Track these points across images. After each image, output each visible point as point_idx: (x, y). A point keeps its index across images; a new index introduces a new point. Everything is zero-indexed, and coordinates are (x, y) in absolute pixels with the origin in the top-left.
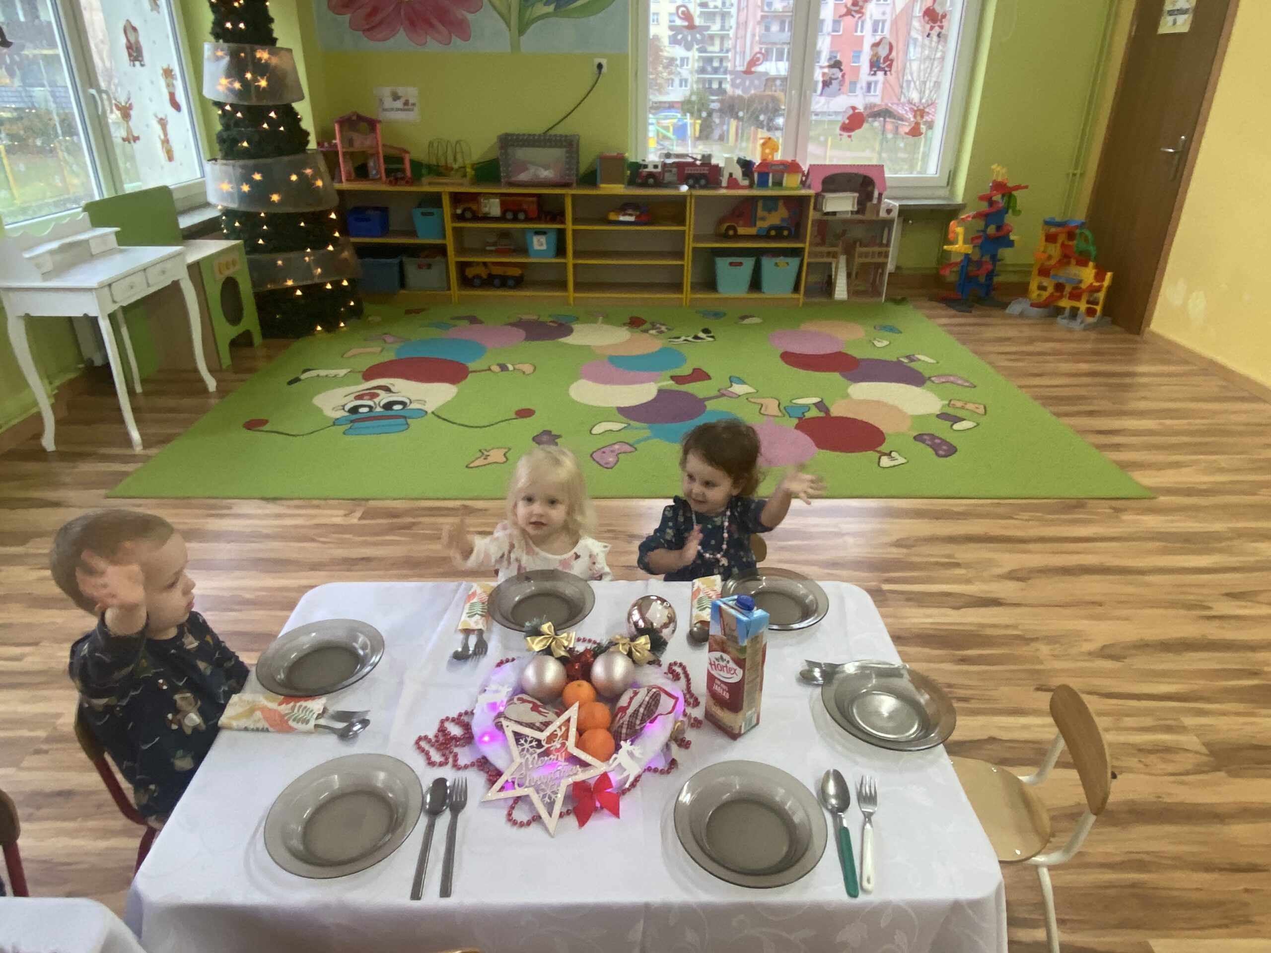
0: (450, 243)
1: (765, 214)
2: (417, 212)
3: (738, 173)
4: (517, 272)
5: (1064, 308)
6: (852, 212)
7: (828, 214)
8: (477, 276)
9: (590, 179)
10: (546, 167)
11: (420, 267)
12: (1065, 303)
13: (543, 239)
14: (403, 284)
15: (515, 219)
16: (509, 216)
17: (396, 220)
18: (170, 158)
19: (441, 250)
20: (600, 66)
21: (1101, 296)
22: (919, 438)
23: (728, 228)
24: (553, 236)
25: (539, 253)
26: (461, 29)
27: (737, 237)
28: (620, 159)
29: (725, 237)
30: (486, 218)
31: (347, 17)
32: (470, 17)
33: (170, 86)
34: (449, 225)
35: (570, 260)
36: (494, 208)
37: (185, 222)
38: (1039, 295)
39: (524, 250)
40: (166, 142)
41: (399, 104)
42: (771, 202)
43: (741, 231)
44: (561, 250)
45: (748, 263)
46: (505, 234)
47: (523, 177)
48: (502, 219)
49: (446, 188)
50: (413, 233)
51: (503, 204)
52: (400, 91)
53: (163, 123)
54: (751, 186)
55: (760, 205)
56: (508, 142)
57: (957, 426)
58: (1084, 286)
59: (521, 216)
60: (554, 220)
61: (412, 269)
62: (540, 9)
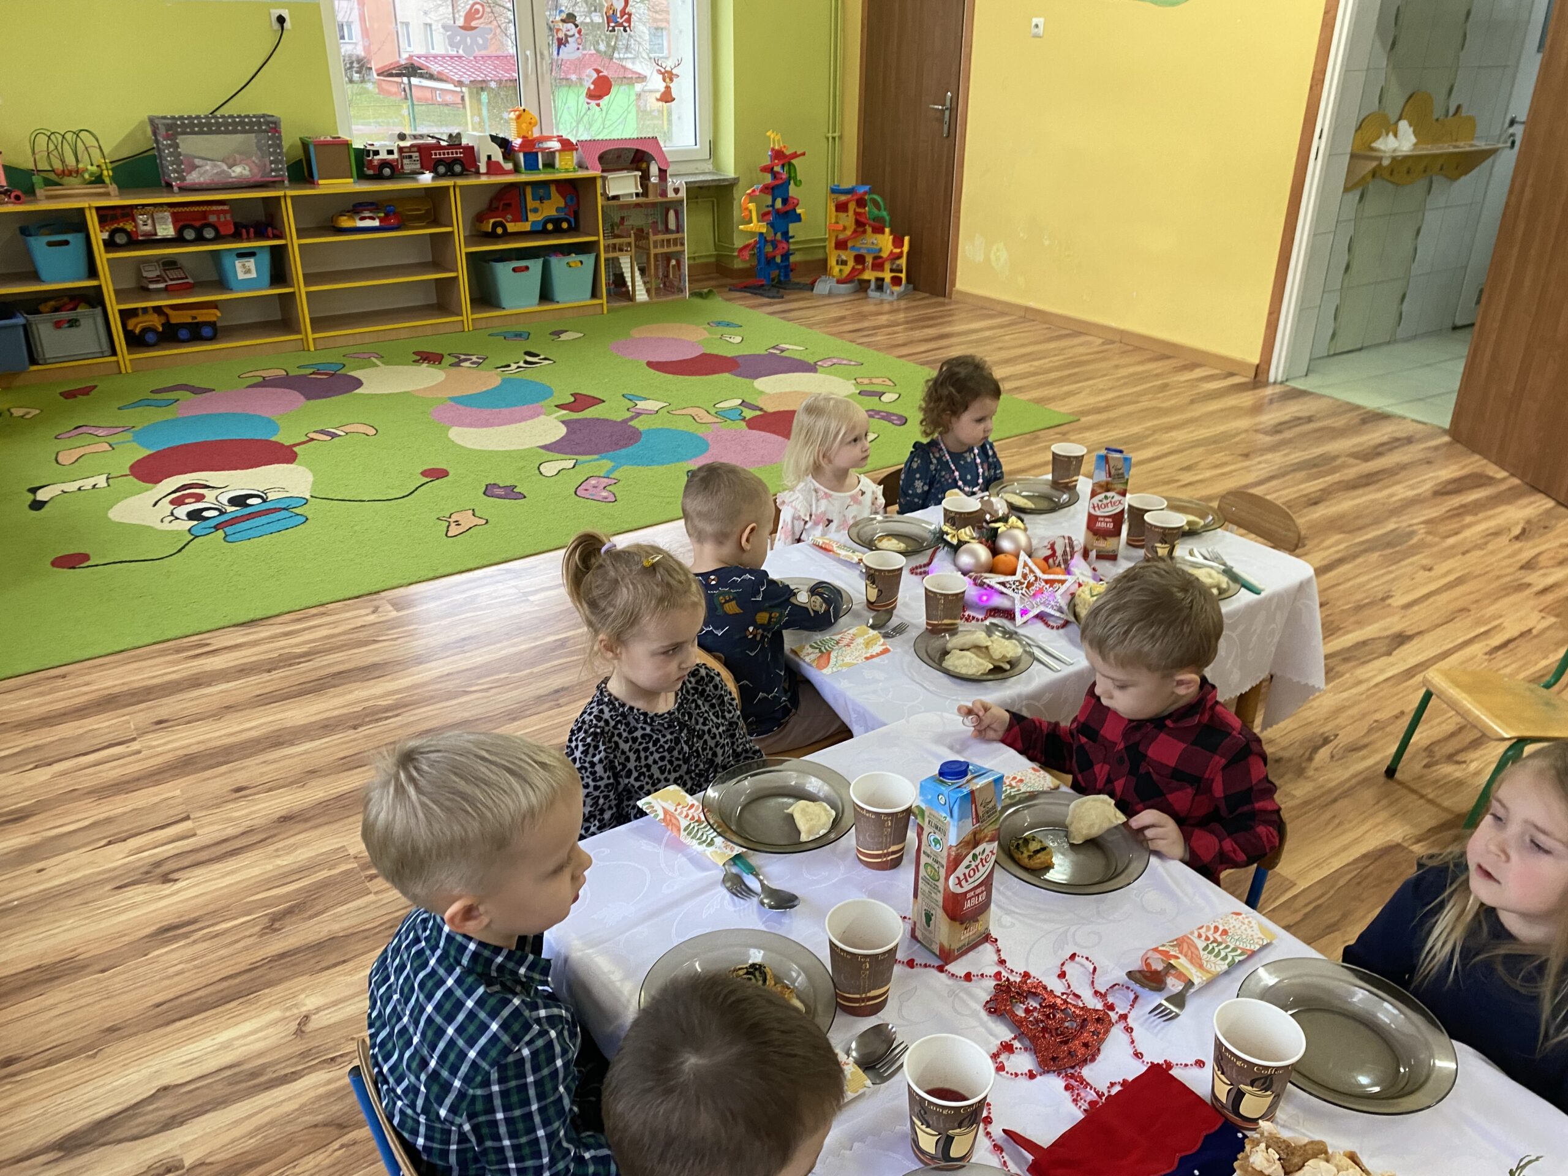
0: (106, 284)
1: (537, 204)
2: (37, 242)
3: (497, 154)
5: (869, 281)
6: (633, 195)
7: (615, 198)
8: (150, 330)
11: (58, 325)
12: (869, 275)
13: (251, 263)
14: (33, 356)
15: (200, 239)
16: (190, 235)
21: (903, 262)
24: (265, 258)
25: (248, 284)
28: (347, 144)
30: (152, 241)
34: (101, 256)
35: (300, 288)
36: (162, 225)
38: (841, 270)
39: (221, 283)
42: (540, 190)
43: (512, 227)
44: (282, 276)
45: (535, 268)
48: (179, 240)
51: (178, 219)
54: (516, 170)
55: (529, 193)
58: (885, 254)
59: (209, 234)
60: (261, 235)
61: (45, 331)
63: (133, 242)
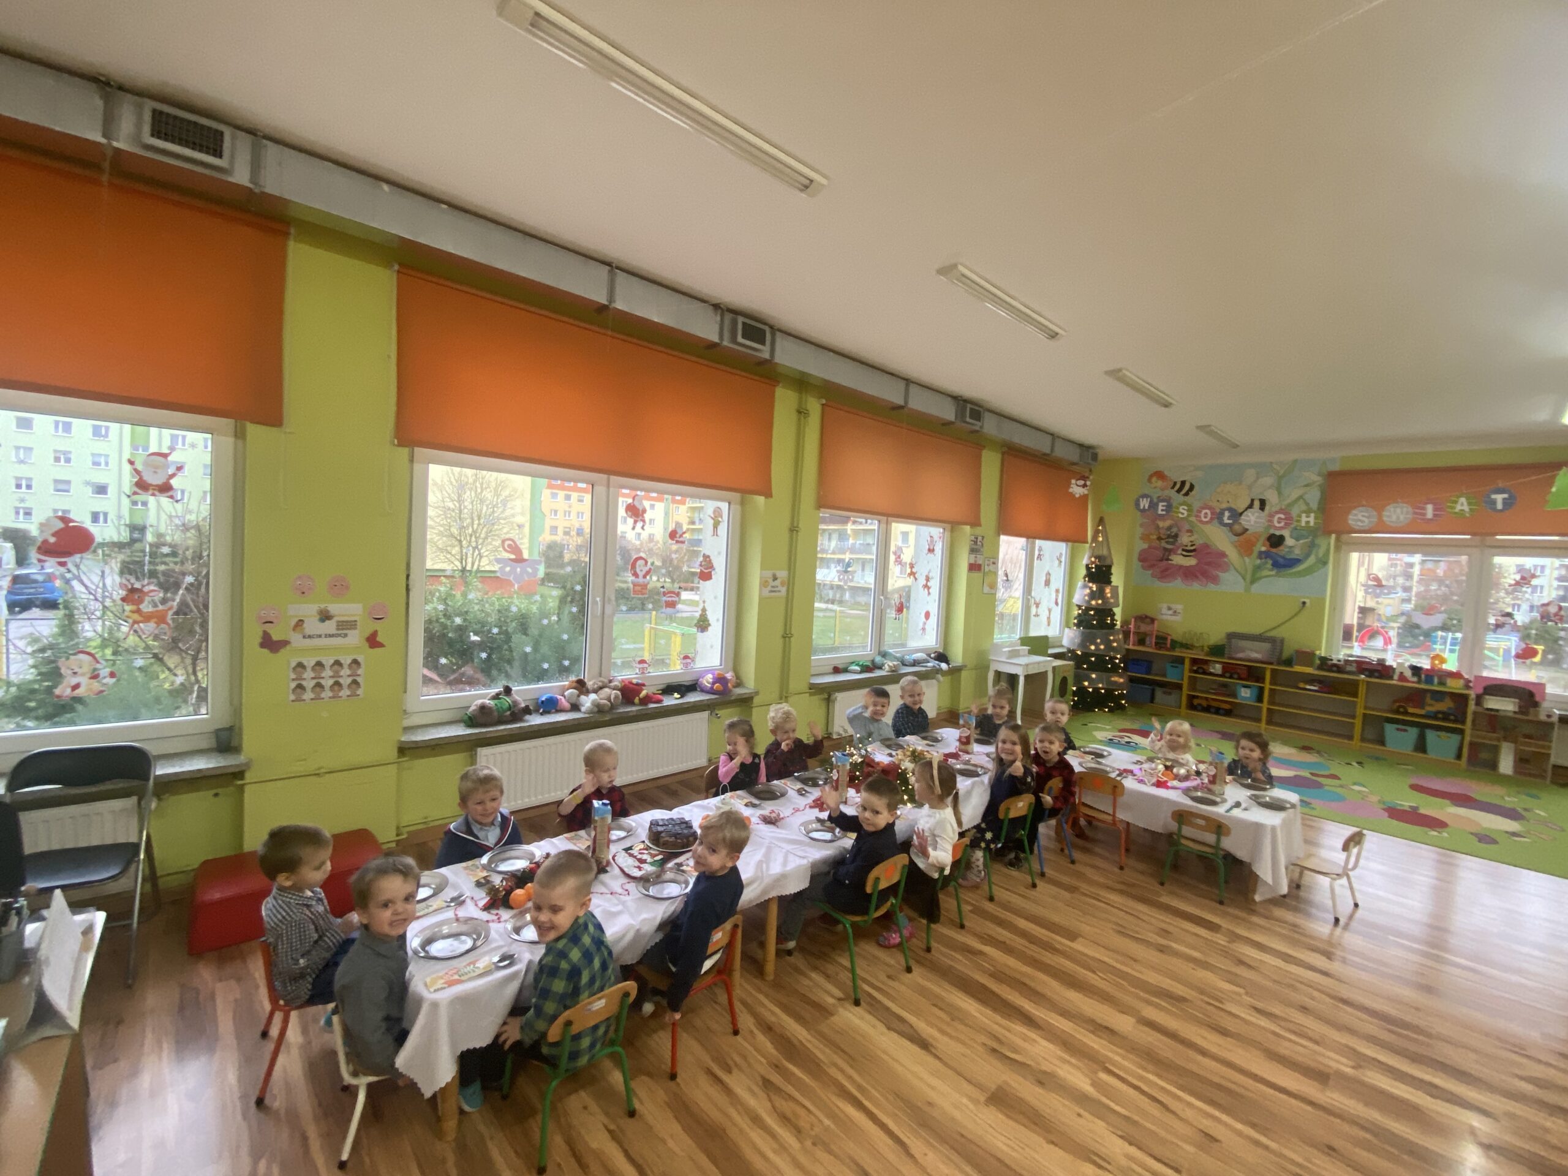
0: (1185, 683)
1: (1432, 702)
2: (1168, 666)
3: (1408, 674)
4: (1227, 707)
6: (1515, 712)
7: (1488, 709)
8: (1200, 705)
9: (1289, 662)
10: (1256, 652)
11: (1165, 693)
13: (1248, 690)
14: (1152, 700)
15: (1231, 677)
16: (1228, 675)
17: (1155, 667)
18: (1049, 624)
19: (1179, 687)
20: (1304, 603)
23: (1400, 707)
24: (1256, 691)
25: (1246, 698)
26: (1215, 580)
27: (1406, 713)
28: (1312, 655)
29: (1397, 712)
30: (1212, 674)
31: (1150, 572)
32: (1220, 574)
33: (1057, 596)
34: (1187, 674)
35: (1265, 706)
36: (1218, 668)
37: (1050, 651)
39: (1235, 696)
40: (1049, 618)
41: (1170, 612)
42: (1438, 696)
43: (1411, 710)
44: (1260, 699)
45: (1413, 732)
46: (1225, 685)
47: (1240, 655)
48: (1223, 676)
49: (1188, 655)
50: (1164, 675)
51: (1223, 668)
52: (1173, 606)
53: (1050, 610)
54: (1419, 682)
55: (1429, 695)
56: (1231, 636)
59: (1236, 676)
60: (1257, 681)
61: (1159, 693)
62: (1265, 573)
63: (1205, 673)
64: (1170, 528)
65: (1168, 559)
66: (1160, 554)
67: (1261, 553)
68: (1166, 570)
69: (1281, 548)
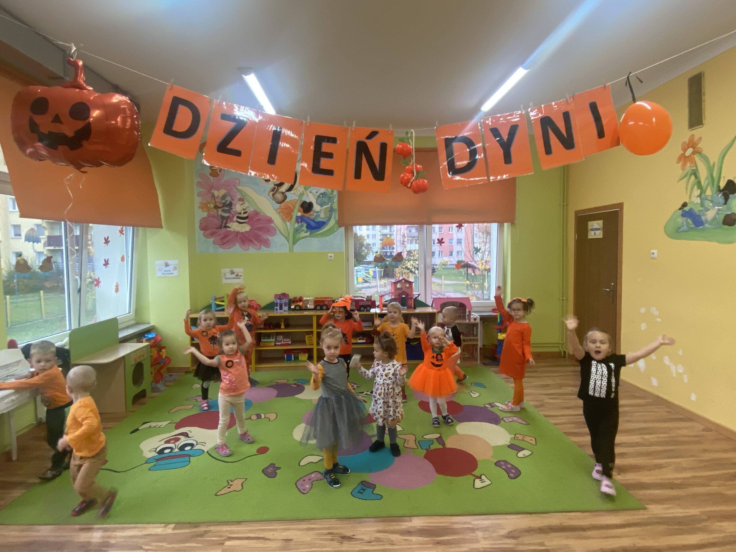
20: (330, 257)
22: (497, 464)
26: (266, 243)
31: (212, 240)
32: (270, 238)
41: (234, 276)
52: (235, 270)
57: (521, 454)
62: (303, 234)
64: (224, 197)
65: (226, 227)
66: (217, 222)
67: (297, 217)
68: (225, 237)
69: (311, 213)
